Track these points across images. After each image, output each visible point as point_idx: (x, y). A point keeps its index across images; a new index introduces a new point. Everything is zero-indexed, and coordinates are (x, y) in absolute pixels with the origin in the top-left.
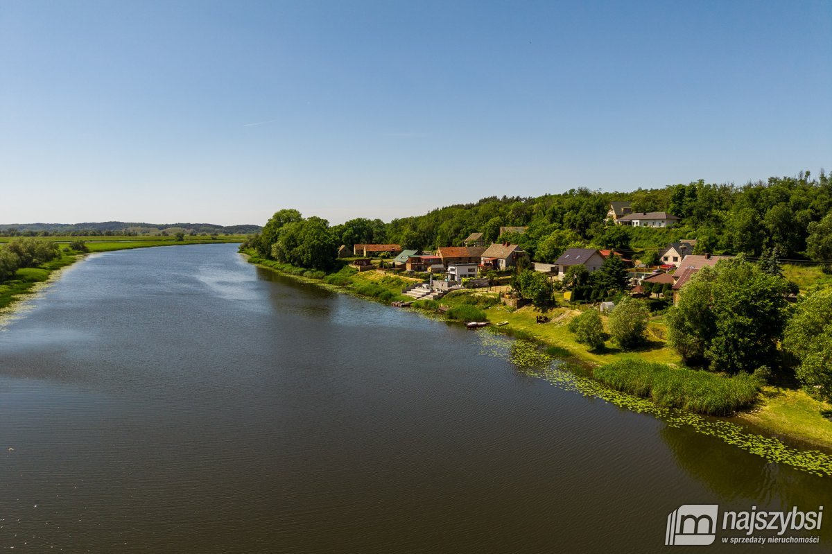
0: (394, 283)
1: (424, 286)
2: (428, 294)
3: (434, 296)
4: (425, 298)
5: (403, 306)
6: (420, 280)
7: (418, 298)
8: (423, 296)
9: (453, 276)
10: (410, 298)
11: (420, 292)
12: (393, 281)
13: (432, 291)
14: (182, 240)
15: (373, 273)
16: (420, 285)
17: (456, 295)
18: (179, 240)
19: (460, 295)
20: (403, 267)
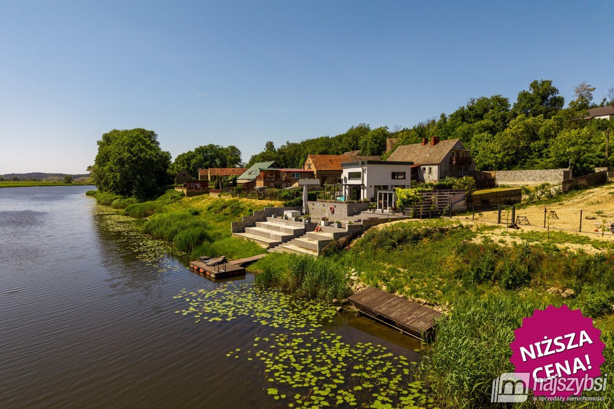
0: (227, 210)
1: (288, 213)
2: (299, 234)
3: (322, 244)
4: (291, 247)
5: (222, 277)
6: (277, 203)
7: (272, 245)
8: (286, 239)
9: (356, 191)
10: (252, 246)
11: (277, 229)
12: (225, 207)
13: (311, 227)
14: (70, 182)
15: (203, 198)
16: (278, 213)
17: (403, 240)
18: (67, 183)
19: (417, 238)
20: (251, 185)
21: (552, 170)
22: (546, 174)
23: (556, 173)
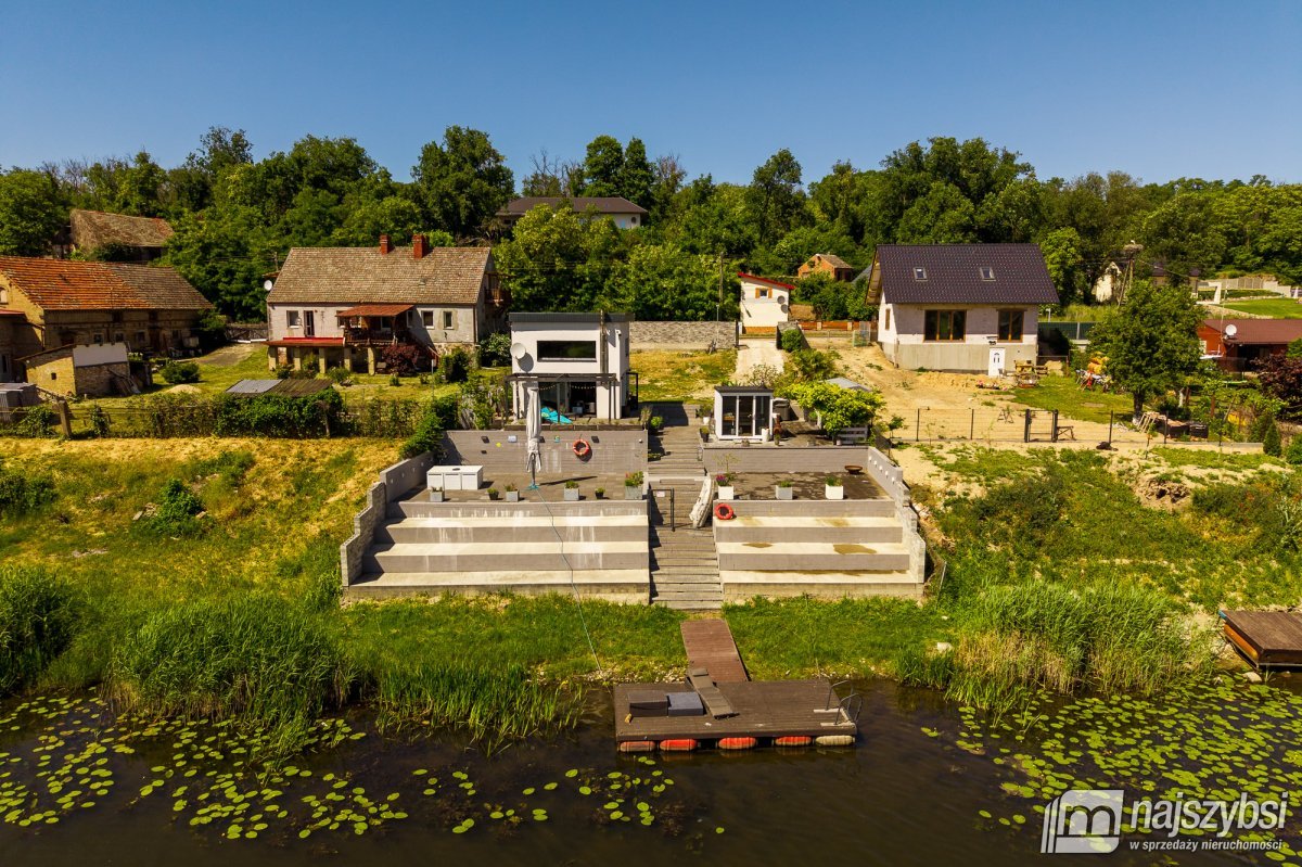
21: (687, 323)
22: (676, 330)
23: (693, 328)
